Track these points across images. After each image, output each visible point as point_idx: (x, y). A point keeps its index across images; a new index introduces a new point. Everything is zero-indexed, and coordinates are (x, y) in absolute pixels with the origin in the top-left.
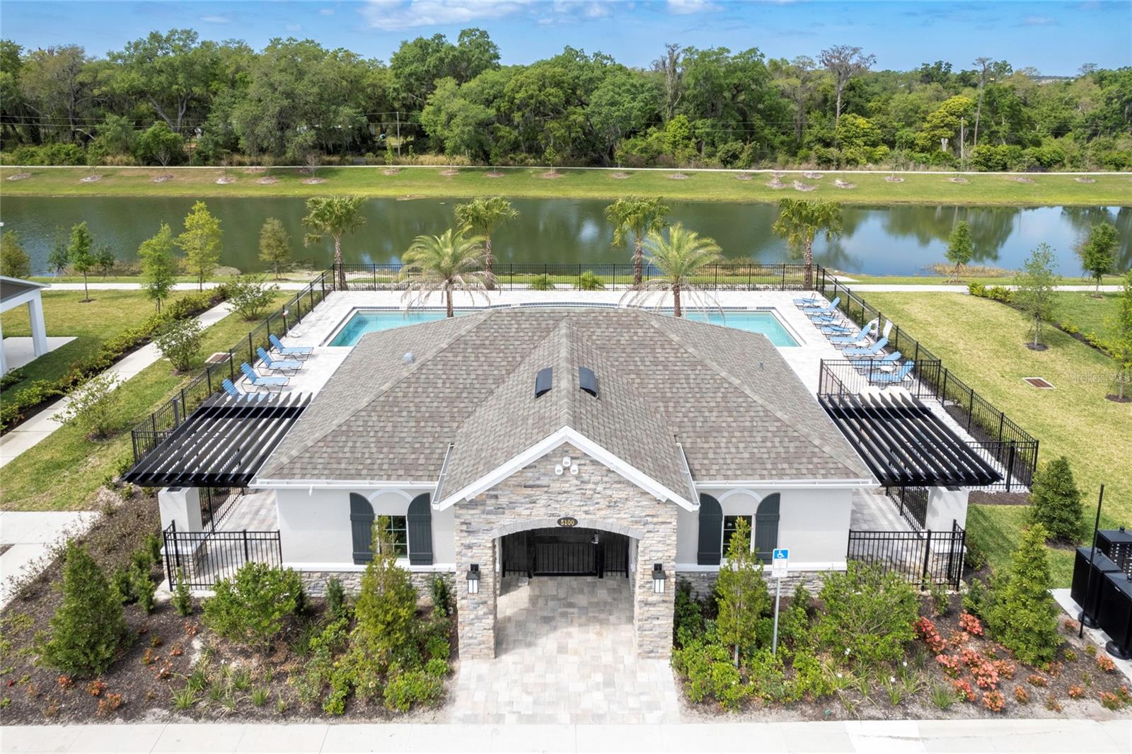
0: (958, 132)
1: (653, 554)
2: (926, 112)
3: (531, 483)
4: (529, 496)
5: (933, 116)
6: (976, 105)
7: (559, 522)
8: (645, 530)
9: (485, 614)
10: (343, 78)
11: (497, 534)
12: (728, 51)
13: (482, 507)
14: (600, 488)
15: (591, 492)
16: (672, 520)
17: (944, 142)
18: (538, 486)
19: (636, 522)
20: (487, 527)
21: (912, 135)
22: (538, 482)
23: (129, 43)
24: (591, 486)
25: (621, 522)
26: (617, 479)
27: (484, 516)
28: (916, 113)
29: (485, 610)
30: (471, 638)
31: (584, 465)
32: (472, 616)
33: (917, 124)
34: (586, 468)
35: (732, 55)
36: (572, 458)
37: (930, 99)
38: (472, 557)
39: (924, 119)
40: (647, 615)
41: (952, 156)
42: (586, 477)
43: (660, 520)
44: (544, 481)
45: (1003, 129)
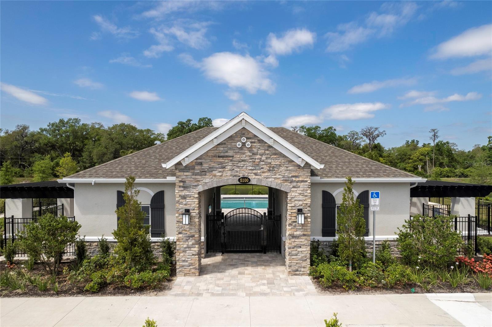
0: (425, 163)
1: (296, 202)
2: (410, 155)
3: (222, 154)
4: (221, 163)
5: (414, 156)
6: (432, 151)
7: (239, 180)
8: (291, 186)
9: (193, 244)
10: (145, 140)
11: (201, 188)
12: (320, 128)
13: (192, 171)
14: (264, 158)
15: (258, 161)
16: (308, 179)
17: (420, 167)
18: (227, 157)
19: (286, 180)
20: (196, 184)
21: (405, 166)
22: (226, 154)
23: (50, 123)
24: (258, 156)
25: (276, 181)
26: (274, 152)
27: (194, 177)
28: (406, 156)
29: (193, 241)
30: (184, 261)
31: (254, 142)
32: (185, 246)
33: (407, 161)
34: (255, 144)
35: (322, 129)
36: (247, 138)
37: (411, 150)
38: (186, 204)
39: (409, 159)
40: (293, 244)
41: (424, 173)
42: (255, 150)
43: (300, 179)
44: (230, 153)
45: (445, 161)
